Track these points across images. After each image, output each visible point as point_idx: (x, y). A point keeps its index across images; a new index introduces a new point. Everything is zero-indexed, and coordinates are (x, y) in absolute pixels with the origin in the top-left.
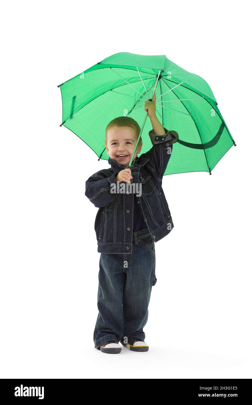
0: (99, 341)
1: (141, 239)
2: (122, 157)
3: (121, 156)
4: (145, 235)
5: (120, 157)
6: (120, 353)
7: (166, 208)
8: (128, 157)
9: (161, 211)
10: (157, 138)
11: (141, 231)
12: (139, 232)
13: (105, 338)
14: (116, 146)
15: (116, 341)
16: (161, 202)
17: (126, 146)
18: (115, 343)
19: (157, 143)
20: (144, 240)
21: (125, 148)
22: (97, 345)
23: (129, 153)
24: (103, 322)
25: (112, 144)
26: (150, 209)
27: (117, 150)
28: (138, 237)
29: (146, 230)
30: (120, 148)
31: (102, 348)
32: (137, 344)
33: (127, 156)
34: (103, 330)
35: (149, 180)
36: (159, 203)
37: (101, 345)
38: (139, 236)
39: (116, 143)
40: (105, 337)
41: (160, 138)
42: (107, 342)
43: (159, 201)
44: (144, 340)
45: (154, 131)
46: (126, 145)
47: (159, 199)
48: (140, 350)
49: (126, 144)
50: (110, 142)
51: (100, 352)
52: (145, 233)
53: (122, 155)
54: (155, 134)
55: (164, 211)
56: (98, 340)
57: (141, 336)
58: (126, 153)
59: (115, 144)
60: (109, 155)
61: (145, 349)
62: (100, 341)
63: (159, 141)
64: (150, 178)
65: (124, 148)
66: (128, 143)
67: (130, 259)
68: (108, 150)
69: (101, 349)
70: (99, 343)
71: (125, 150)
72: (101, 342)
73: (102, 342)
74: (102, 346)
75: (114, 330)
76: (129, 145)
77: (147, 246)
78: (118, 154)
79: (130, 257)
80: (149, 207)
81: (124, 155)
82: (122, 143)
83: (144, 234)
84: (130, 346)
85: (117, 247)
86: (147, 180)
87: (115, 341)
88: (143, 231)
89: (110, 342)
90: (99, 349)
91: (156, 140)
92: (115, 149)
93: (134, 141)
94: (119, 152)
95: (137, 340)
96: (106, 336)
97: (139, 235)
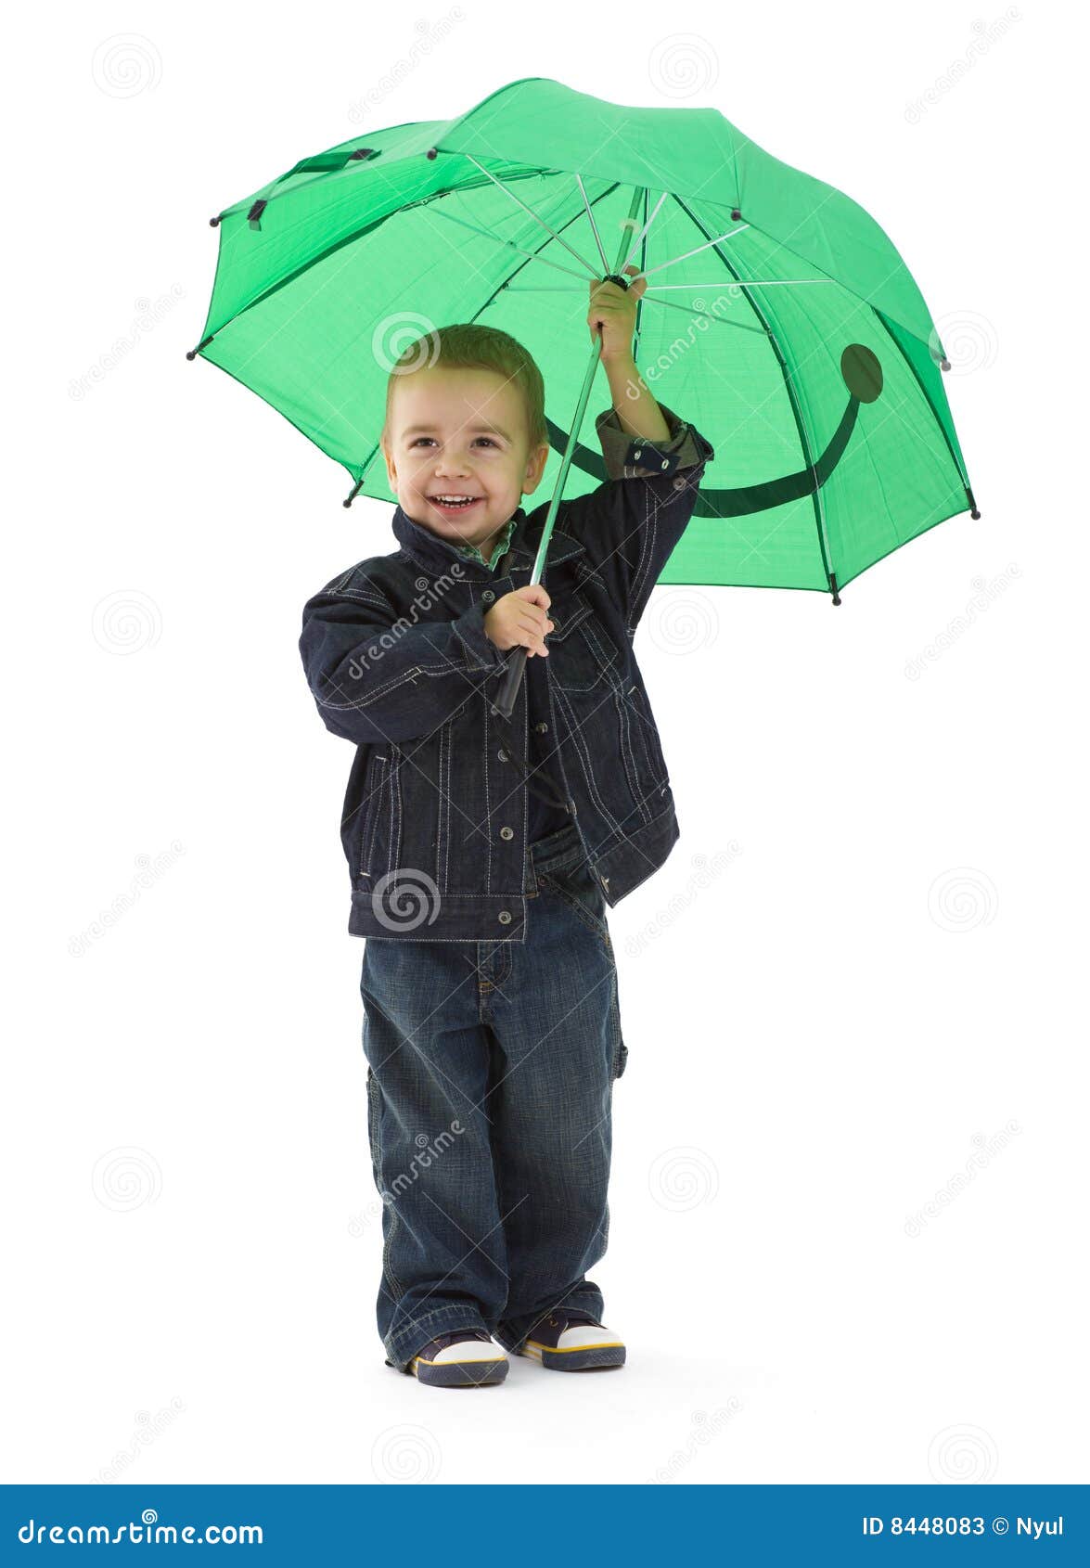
0: (405, 1335)
1: (549, 874)
2: (453, 503)
3: (449, 499)
4: (564, 856)
5: (445, 502)
6: (505, 1382)
7: (650, 751)
8: (481, 505)
9: (631, 766)
10: (637, 456)
11: (548, 839)
12: (538, 844)
13: (431, 1323)
14: (431, 455)
15: (483, 1333)
16: (632, 727)
17: (473, 458)
18: (480, 1340)
19: (634, 475)
20: (559, 877)
21: (470, 465)
22: (398, 1353)
23: (485, 490)
24: (415, 1247)
25: (414, 444)
26: (584, 755)
27: (433, 475)
28: (538, 866)
29: (569, 834)
30: (445, 466)
31: (423, 1366)
32: (575, 1339)
33: (475, 500)
34: (421, 1286)
35: (581, 623)
36: (625, 731)
37: (418, 1355)
38: (541, 864)
39: (432, 441)
40: (434, 1318)
41: (652, 455)
42: (442, 1337)
43: (625, 721)
44: (600, 1321)
45: (618, 419)
46: (475, 454)
47: (624, 714)
48: (589, 1365)
49: (472, 446)
50: (404, 435)
51: (412, 1383)
52: (566, 850)
53: (454, 495)
54: (622, 431)
55: (642, 769)
56: (401, 1333)
57: (587, 1306)
58: (472, 490)
59: (426, 442)
60: (396, 491)
61: (609, 1359)
62: (410, 1337)
63: (642, 470)
64: (587, 619)
65: (466, 467)
66: (483, 443)
67: (508, 965)
68: (395, 472)
69: (415, 1371)
70: (409, 1344)
71: (467, 473)
72: (414, 1338)
73: (419, 1338)
74: (419, 1359)
75: (471, 1282)
76: (490, 453)
77: (578, 901)
78: (435, 489)
79: (508, 957)
80: (582, 748)
81: (462, 496)
82: (454, 441)
83: (560, 853)
84: (540, 1353)
85: (455, 912)
86: (571, 624)
87: (476, 1331)
88: (557, 841)
89: (454, 1338)
90: (408, 1371)
91: (630, 462)
92: (424, 468)
93: (512, 437)
94: (442, 482)
95: (570, 1320)
96: (436, 1312)
97: (543, 859)
